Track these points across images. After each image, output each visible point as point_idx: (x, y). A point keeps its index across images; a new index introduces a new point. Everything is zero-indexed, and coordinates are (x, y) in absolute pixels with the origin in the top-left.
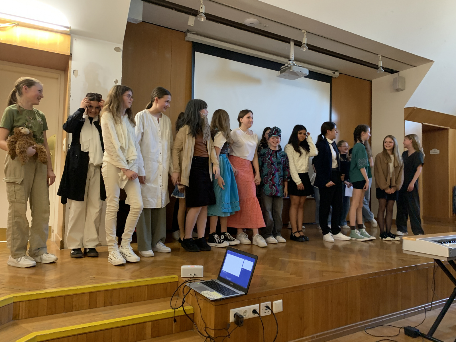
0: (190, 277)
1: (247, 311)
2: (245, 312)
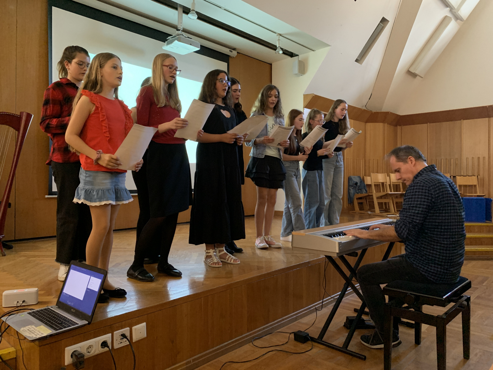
0: (16, 306)
1: (92, 346)
2: (90, 347)
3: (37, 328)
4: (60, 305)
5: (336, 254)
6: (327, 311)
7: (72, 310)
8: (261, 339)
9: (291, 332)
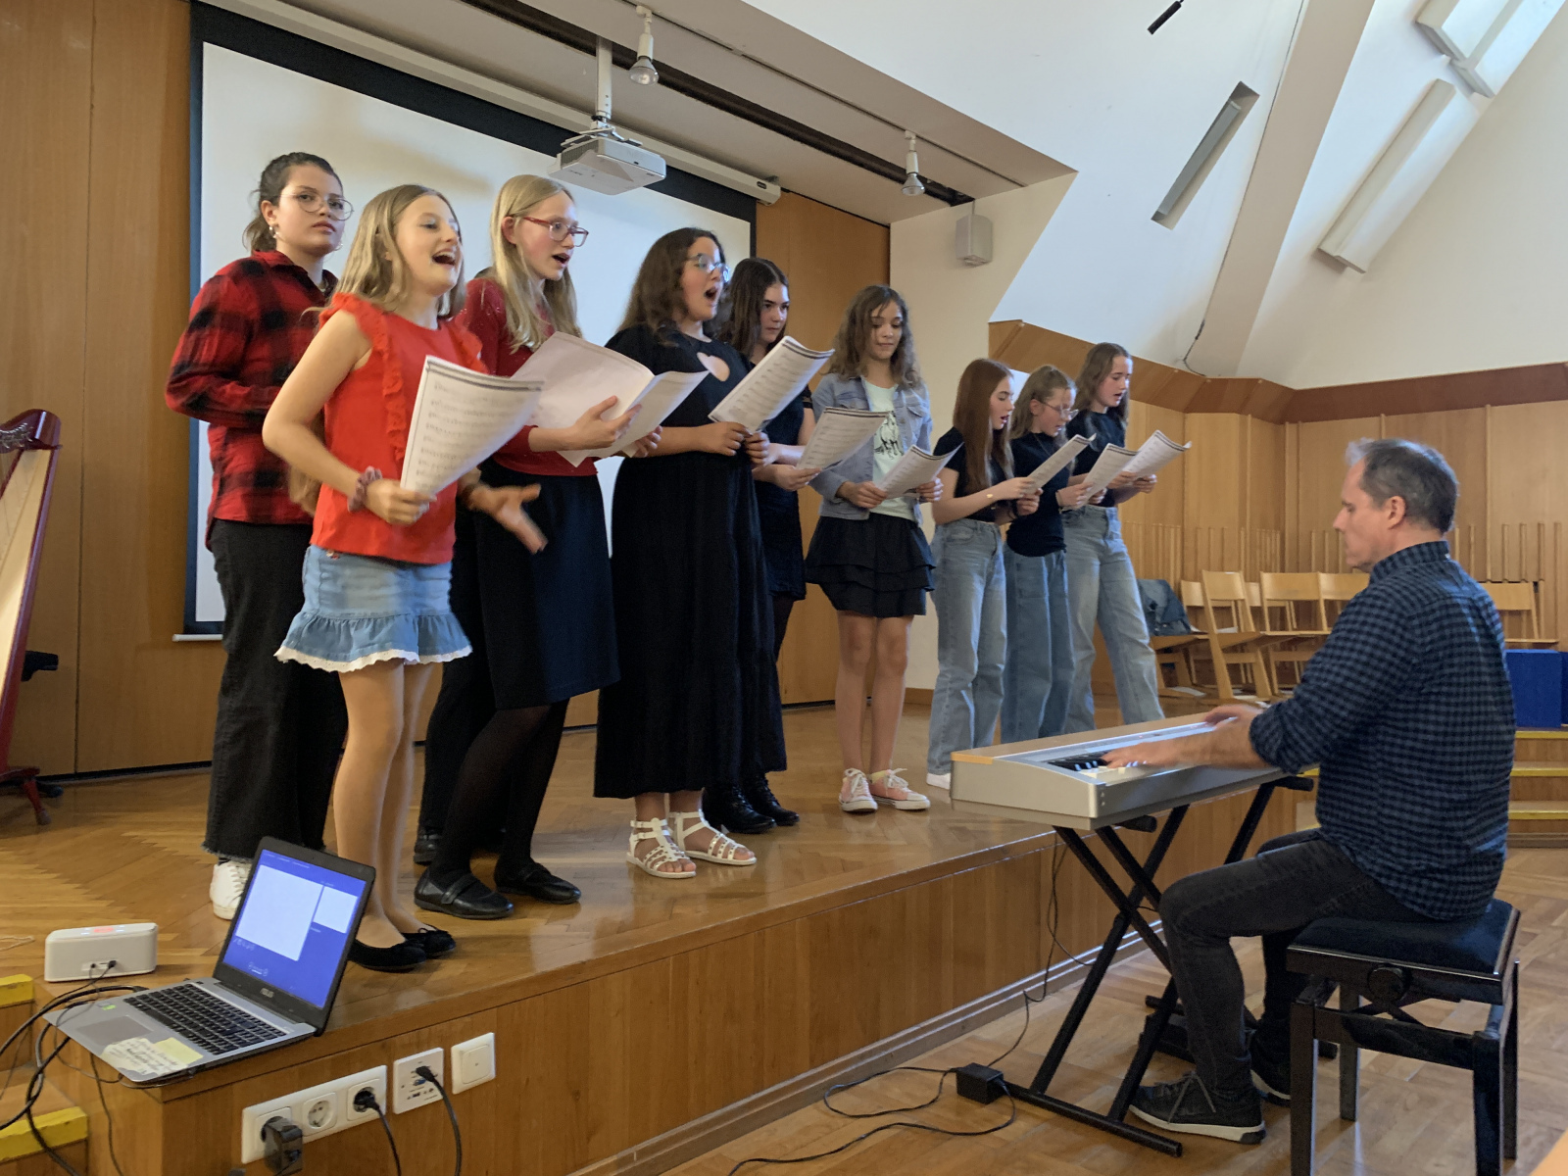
0: (87, 977)
1: (325, 1102)
2: (320, 1106)
3: (159, 1046)
4: (226, 974)
5: (1089, 821)
6: (1059, 1004)
7: (265, 992)
8: (854, 1088)
9: (946, 1069)
